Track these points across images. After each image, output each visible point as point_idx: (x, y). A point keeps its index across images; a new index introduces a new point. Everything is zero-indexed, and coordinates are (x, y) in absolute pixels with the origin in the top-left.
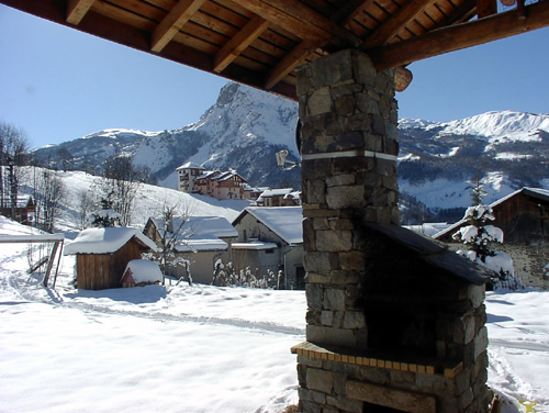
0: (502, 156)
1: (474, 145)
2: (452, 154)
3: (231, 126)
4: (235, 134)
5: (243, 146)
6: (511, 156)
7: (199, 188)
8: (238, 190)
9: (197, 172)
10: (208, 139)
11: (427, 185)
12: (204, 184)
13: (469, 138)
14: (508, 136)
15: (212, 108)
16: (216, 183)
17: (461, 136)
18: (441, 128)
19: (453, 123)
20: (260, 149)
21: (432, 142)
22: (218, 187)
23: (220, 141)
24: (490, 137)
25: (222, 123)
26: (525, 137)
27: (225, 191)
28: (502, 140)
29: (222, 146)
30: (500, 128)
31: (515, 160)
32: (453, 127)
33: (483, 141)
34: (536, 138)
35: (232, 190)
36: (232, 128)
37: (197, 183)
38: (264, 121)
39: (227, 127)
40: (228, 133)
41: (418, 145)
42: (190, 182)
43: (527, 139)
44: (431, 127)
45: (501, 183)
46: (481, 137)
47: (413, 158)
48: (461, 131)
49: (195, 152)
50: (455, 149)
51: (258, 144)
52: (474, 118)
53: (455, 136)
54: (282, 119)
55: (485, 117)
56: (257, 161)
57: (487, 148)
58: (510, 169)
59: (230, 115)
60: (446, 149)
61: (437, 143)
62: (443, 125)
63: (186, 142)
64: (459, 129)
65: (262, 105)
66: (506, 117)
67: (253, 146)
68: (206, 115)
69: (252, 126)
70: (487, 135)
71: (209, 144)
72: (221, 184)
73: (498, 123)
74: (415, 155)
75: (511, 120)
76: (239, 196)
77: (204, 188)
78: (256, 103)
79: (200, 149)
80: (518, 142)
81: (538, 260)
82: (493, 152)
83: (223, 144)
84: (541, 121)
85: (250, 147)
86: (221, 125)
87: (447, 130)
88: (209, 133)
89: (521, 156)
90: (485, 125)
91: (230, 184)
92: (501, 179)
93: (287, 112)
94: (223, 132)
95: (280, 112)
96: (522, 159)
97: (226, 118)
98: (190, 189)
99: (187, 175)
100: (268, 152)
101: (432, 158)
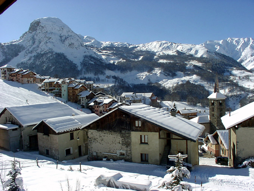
0: (161, 61)
1: (149, 55)
2: (140, 59)
3: (36, 43)
4: (38, 47)
5: (42, 53)
6: (165, 61)
7: (12, 78)
8: (32, 79)
9: (10, 70)
10: (24, 48)
11: (128, 73)
12: (15, 76)
13: (148, 52)
14: (164, 52)
15: (26, 33)
16: (20, 76)
17: (144, 51)
18: (136, 47)
19: (141, 45)
20: (50, 54)
21: (132, 53)
22: (22, 77)
23: (31, 49)
24: (157, 52)
25: (31, 41)
26: (171, 53)
27: (25, 80)
28: (161, 54)
29: (31, 52)
30: (161, 48)
31: (166, 63)
32: (141, 47)
33: (153, 54)
34: (175, 54)
35: (29, 79)
36: (37, 43)
37: (11, 75)
38: (52, 41)
39: (34, 43)
40: (34, 46)
41: (125, 55)
42: (7, 75)
43: (172, 54)
44: (131, 46)
45: (160, 73)
46: (153, 52)
47: (123, 61)
48: (144, 49)
49: (16, 55)
50: (142, 57)
51: (49, 52)
52: (150, 43)
53: (141, 51)
54: (61, 40)
55: (155, 43)
56: (49, 61)
57: (155, 57)
58: (164, 67)
59: (35, 37)
60: (137, 57)
61: (134, 54)
62: (137, 46)
63: (12, 50)
64: (143, 48)
65: (52, 33)
66: (164, 44)
67: (47, 53)
68: (23, 37)
69: (47, 43)
70: (155, 51)
71: (24, 51)
72: (23, 76)
73: (160, 46)
74: (123, 59)
75: (165, 45)
76: (32, 82)
77: (15, 78)
78: (49, 32)
79: (20, 54)
80: (168, 55)
81: (124, 139)
82: (158, 59)
83: (32, 51)
84: (178, 46)
85: (45, 54)
86: (31, 42)
87: (138, 48)
88: (24, 45)
89: (169, 61)
90: (154, 47)
91: (28, 76)
92: (160, 71)
93: (64, 37)
94: (32, 46)
95: (61, 37)
96: (169, 63)
97: (33, 39)
98: (7, 78)
99: (5, 71)
100: (55, 56)
101: (131, 61)
